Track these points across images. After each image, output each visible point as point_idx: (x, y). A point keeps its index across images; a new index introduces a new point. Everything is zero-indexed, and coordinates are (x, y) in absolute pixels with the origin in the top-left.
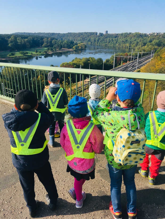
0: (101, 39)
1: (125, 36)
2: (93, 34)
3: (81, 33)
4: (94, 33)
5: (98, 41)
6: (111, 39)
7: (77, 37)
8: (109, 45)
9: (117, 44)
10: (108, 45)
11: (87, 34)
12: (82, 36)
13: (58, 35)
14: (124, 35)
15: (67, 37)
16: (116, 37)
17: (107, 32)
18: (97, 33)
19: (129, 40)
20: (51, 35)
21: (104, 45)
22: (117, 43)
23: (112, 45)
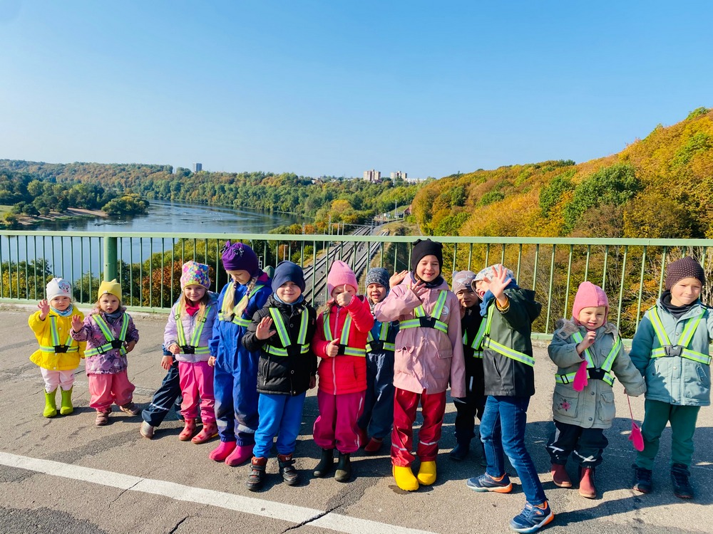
0: (186, 186)
1: (256, 180)
2: (159, 171)
3: (119, 165)
4: (162, 167)
5: (178, 189)
6: (216, 187)
7: (107, 175)
8: (213, 203)
9: (236, 200)
10: (211, 201)
11: (139, 168)
12: (123, 174)
13: (40, 168)
14: (254, 177)
15: (73, 174)
16: (231, 182)
17: (199, 166)
18: (171, 168)
19: (270, 191)
20: (11, 165)
22: (236, 198)
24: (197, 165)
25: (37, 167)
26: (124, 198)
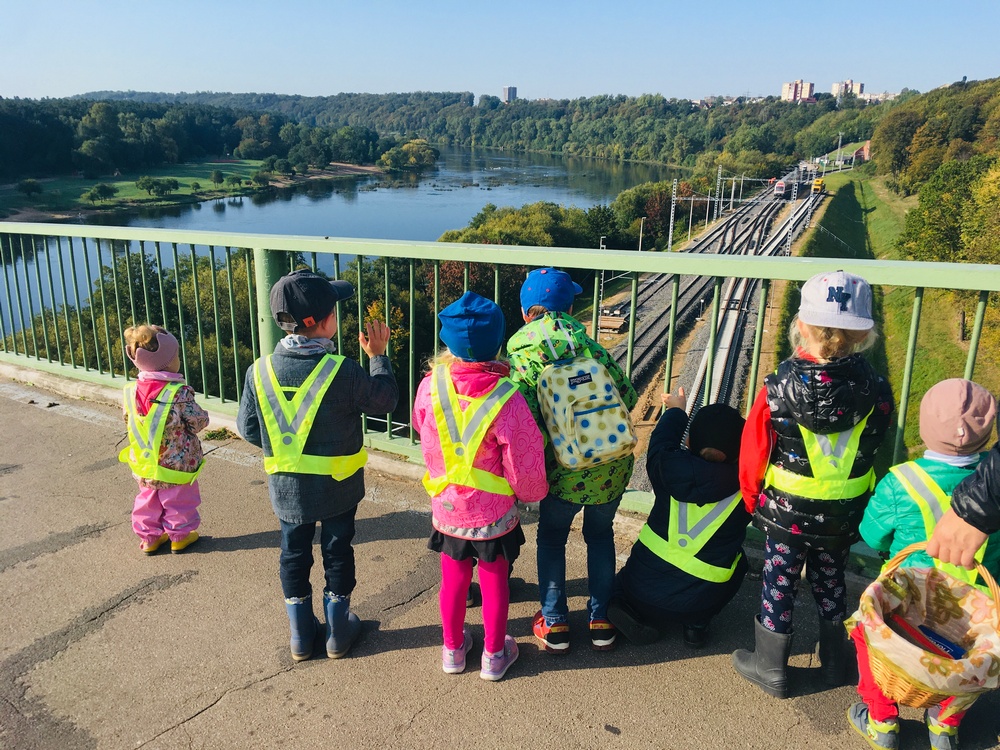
0: (495, 125)
1: (598, 109)
2: (455, 102)
3: (399, 96)
4: (459, 95)
5: (481, 129)
6: (538, 124)
7: (382, 111)
8: (532, 150)
9: (567, 144)
10: (529, 148)
11: (426, 99)
12: (404, 108)
13: (294, 105)
14: (595, 105)
15: (338, 111)
16: (559, 115)
17: (512, 91)
18: (471, 97)
19: (620, 126)
20: (258, 101)
21: (508, 147)
22: (566, 140)
23: (547, 150)
24: (510, 89)
25: (291, 103)
26: (405, 147)
